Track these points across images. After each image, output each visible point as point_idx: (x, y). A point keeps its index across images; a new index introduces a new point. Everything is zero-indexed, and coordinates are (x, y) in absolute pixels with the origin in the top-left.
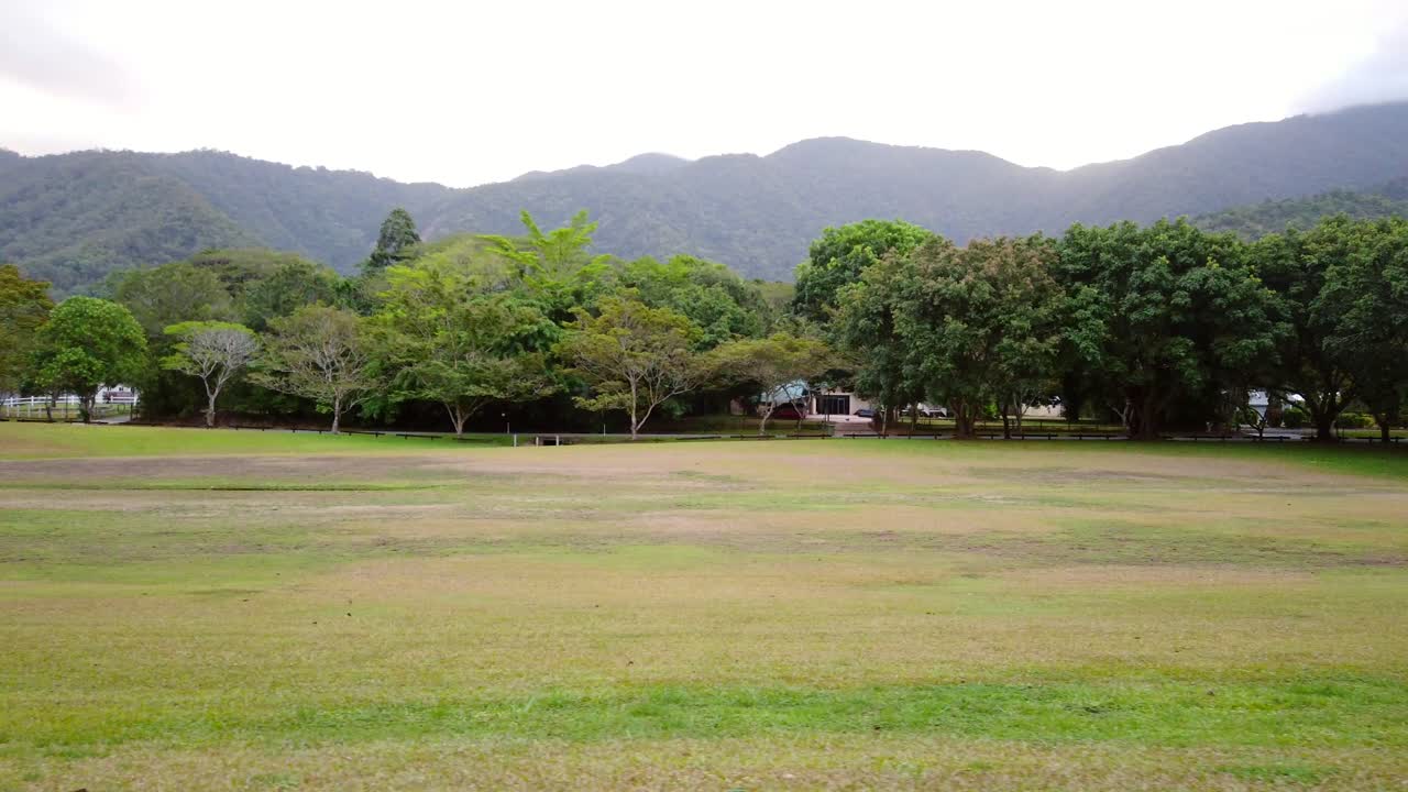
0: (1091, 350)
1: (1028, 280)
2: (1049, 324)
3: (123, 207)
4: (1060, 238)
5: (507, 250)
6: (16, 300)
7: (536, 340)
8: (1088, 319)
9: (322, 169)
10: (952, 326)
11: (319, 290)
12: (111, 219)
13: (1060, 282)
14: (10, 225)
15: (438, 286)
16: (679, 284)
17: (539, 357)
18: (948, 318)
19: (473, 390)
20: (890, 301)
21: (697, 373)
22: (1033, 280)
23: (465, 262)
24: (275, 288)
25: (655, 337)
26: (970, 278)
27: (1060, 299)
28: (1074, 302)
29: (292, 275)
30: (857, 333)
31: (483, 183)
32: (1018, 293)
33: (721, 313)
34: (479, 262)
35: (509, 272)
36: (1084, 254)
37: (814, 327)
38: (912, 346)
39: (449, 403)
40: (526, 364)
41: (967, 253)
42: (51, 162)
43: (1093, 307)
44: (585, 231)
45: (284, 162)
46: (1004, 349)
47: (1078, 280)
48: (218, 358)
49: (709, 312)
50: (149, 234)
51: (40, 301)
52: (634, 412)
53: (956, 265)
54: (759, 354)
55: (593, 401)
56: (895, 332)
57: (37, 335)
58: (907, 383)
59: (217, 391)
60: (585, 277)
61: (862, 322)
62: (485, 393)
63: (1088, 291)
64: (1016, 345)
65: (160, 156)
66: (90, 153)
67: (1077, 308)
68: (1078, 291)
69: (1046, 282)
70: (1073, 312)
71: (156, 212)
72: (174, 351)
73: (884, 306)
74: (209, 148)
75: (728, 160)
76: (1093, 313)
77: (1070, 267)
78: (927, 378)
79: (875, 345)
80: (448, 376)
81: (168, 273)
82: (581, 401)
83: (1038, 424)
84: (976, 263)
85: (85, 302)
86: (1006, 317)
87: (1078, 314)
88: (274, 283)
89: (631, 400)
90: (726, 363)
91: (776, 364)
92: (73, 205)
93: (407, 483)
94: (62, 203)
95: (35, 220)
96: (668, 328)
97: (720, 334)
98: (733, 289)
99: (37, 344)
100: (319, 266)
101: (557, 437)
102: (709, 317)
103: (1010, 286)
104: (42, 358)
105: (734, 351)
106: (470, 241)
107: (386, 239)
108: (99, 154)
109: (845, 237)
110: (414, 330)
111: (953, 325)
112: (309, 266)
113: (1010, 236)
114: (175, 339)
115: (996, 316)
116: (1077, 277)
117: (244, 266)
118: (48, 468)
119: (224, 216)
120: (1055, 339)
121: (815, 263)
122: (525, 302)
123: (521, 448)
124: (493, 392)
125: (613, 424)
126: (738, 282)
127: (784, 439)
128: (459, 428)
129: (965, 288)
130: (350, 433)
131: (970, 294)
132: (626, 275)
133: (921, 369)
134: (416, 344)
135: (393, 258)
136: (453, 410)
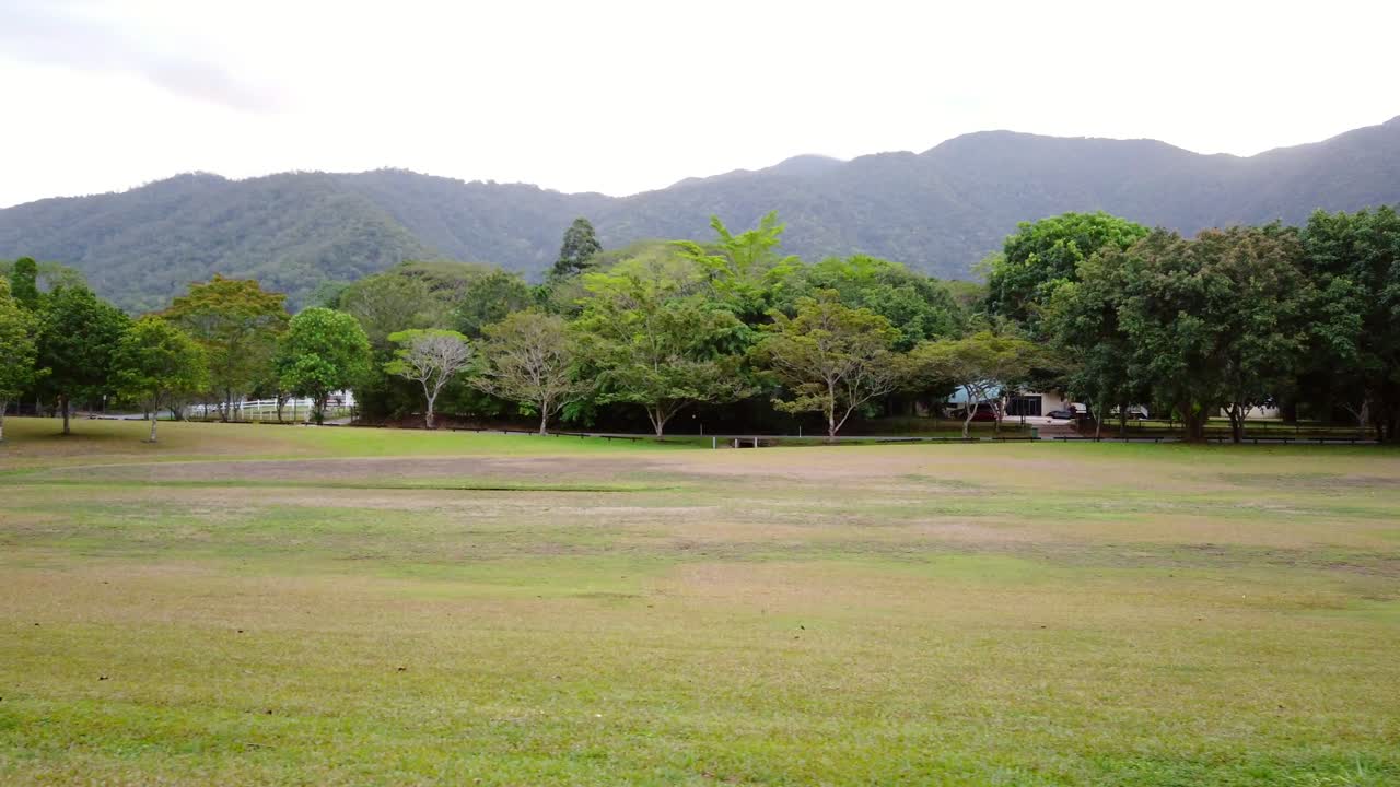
0: (1347, 346)
1: (1271, 272)
2: (1296, 319)
3: (316, 225)
4: (1303, 227)
5: (696, 254)
6: (258, 313)
7: (729, 343)
8: (1342, 313)
9: (492, 183)
10: (1188, 322)
11: (519, 299)
12: (306, 235)
13: (1305, 273)
14: (219, 243)
15: (638, 291)
16: (865, 284)
17: (734, 359)
18: (1182, 313)
19: (676, 393)
20: (1111, 297)
21: (897, 374)
22: (1277, 272)
23: (657, 268)
24: (481, 296)
25: (855, 338)
26: (1206, 270)
27: (1307, 292)
28: (1324, 295)
29: (495, 284)
30: (1074, 331)
31: (642, 191)
32: (1261, 286)
33: (914, 313)
34: (672, 267)
35: (700, 276)
36: (1332, 242)
37: (1014, 325)
38: (1140, 343)
39: (650, 406)
40: (724, 367)
41: (1199, 245)
42: (252, 184)
43: (1346, 300)
44: (774, 233)
45: (457, 178)
46: (1245, 346)
47: (1326, 271)
48: (435, 363)
49: (902, 312)
50: (338, 248)
51: (278, 313)
52: (832, 413)
53: (1189, 257)
54: (964, 355)
55: (793, 403)
56: (1119, 329)
57: (277, 345)
58: (1131, 384)
59: (435, 395)
60: (774, 280)
61: (1080, 319)
62: (688, 395)
63: (1342, 283)
64: (1260, 342)
65: (348, 176)
66: (286, 175)
67: (1329, 301)
68: (1328, 283)
69: (1291, 274)
70: (1323, 306)
71: (344, 228)
72: (397, 357)
73: (1105, 303)
74: (390, 167)
75: (882, 158)
76: (1348, 306)
77: (1317, 257)
78: (1156, 378)
79: (1095, 343)
80: (648, 381)
81: (384, 284)
82: (779, 404)
83: (1262, 427)
84: (1211, 255)
85: (319, 312)
86: (1248, 311)
87: (1330, 308)
88: (480, 291)
89: (829, 400)
90: (929, 364)
91: (981, 364)
92: (273, 223)
93: (642, 485)
94: (263, 222)
95: (241, 237)
96: (864, 329)
97: (914, 334)
98: (921, 288)
99: (276, 353)
100: (520, 274)
101: (756, 439)
102: (901, 317)
103: (1252, 279)
104: (282, 365)
105: (937, 351)
106: (662, 248)
107: (569, 248)
108: (294, 175)
109: (1043, 232)
110: (614, 334)
111: (1187, 320)
112: (510, 274)
113: (1243, 226)
114: (396, 345)
115: (1235, 311)
116: (1323, 268)
117: (440, 276)
118: (309, 467)
119: (404, 229)
120: (1302, 336)
121: (1010, 260)
122: (717, 305)
123: (718, 451)
124: (695, 395)
125: (811, 426)
126: (924, 280)
127: (989, 442)
128: (659, 430)
129: (1201, 282)
130: (557, 434)
131: (1206, 288)
132: (814, 276)
133: (1149, 368)
134: (619, 349)
135: (576, 265)
136: (654, 413)
